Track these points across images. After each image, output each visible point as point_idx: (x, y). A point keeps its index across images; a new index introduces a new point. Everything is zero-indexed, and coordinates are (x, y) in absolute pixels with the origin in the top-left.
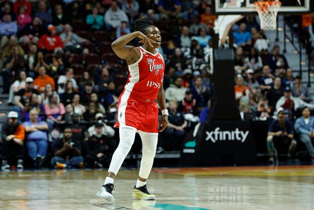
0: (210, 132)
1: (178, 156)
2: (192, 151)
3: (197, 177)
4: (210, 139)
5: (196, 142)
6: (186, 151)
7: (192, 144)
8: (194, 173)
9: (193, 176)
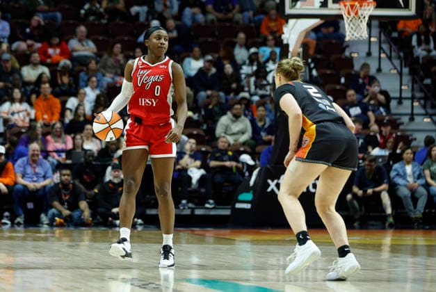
0: (273, 181)
1: (227, 212)
2: (248, 206)
3: (253, 242)
4: (272, 190)
5: (254, 194)
6: (238, 206)
7: (248, 196)
8: (249, 237)
9: (248, 241)
